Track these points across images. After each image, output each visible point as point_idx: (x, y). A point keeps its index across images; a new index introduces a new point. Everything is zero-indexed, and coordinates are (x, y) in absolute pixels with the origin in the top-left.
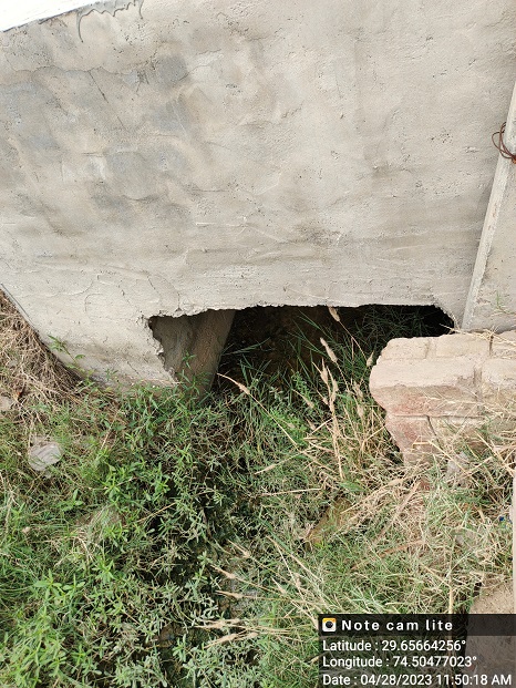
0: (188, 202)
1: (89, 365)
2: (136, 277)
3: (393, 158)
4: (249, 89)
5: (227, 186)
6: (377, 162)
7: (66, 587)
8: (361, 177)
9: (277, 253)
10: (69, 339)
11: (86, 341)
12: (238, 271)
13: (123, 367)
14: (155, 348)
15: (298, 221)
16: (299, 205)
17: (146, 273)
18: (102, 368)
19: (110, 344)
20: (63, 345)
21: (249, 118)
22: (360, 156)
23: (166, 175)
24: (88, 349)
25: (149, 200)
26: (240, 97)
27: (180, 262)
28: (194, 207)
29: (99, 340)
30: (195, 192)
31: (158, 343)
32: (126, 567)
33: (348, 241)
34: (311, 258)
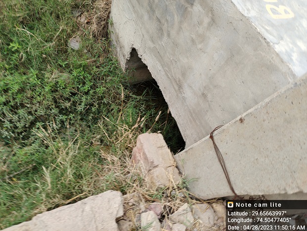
0: (165, 34)
1: (113, 37)
2: (141, 33)
3: (209, 96)
4: (201, 30)
5: (176, 45)
6: (206, 92)
7: (36, 79)
8: (200, 90)
9: (170, 77)
10: (115, 25)
11: (117, 31)
12: (160, 68)
13: (118, 49)
14: (128, 56)
15: (180, 77)
16: (184, 74)
17: (143, 36)
18: (114, 43)
19: (121, 40)
20: (112, 24)
21: (194, 37)
22: (204, 85)
23: (167, 21)
24: (116, 33)
25: (159, 21)
26: (198, 28)
27: (152, 45)
28: (165, 38)
29: (120, 35)
30: (169, 35)
31: (129, 56)
32: (54, 93)
33: (184, 99)
34: (175, 90)
